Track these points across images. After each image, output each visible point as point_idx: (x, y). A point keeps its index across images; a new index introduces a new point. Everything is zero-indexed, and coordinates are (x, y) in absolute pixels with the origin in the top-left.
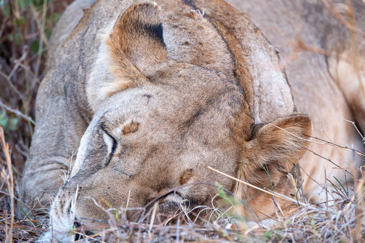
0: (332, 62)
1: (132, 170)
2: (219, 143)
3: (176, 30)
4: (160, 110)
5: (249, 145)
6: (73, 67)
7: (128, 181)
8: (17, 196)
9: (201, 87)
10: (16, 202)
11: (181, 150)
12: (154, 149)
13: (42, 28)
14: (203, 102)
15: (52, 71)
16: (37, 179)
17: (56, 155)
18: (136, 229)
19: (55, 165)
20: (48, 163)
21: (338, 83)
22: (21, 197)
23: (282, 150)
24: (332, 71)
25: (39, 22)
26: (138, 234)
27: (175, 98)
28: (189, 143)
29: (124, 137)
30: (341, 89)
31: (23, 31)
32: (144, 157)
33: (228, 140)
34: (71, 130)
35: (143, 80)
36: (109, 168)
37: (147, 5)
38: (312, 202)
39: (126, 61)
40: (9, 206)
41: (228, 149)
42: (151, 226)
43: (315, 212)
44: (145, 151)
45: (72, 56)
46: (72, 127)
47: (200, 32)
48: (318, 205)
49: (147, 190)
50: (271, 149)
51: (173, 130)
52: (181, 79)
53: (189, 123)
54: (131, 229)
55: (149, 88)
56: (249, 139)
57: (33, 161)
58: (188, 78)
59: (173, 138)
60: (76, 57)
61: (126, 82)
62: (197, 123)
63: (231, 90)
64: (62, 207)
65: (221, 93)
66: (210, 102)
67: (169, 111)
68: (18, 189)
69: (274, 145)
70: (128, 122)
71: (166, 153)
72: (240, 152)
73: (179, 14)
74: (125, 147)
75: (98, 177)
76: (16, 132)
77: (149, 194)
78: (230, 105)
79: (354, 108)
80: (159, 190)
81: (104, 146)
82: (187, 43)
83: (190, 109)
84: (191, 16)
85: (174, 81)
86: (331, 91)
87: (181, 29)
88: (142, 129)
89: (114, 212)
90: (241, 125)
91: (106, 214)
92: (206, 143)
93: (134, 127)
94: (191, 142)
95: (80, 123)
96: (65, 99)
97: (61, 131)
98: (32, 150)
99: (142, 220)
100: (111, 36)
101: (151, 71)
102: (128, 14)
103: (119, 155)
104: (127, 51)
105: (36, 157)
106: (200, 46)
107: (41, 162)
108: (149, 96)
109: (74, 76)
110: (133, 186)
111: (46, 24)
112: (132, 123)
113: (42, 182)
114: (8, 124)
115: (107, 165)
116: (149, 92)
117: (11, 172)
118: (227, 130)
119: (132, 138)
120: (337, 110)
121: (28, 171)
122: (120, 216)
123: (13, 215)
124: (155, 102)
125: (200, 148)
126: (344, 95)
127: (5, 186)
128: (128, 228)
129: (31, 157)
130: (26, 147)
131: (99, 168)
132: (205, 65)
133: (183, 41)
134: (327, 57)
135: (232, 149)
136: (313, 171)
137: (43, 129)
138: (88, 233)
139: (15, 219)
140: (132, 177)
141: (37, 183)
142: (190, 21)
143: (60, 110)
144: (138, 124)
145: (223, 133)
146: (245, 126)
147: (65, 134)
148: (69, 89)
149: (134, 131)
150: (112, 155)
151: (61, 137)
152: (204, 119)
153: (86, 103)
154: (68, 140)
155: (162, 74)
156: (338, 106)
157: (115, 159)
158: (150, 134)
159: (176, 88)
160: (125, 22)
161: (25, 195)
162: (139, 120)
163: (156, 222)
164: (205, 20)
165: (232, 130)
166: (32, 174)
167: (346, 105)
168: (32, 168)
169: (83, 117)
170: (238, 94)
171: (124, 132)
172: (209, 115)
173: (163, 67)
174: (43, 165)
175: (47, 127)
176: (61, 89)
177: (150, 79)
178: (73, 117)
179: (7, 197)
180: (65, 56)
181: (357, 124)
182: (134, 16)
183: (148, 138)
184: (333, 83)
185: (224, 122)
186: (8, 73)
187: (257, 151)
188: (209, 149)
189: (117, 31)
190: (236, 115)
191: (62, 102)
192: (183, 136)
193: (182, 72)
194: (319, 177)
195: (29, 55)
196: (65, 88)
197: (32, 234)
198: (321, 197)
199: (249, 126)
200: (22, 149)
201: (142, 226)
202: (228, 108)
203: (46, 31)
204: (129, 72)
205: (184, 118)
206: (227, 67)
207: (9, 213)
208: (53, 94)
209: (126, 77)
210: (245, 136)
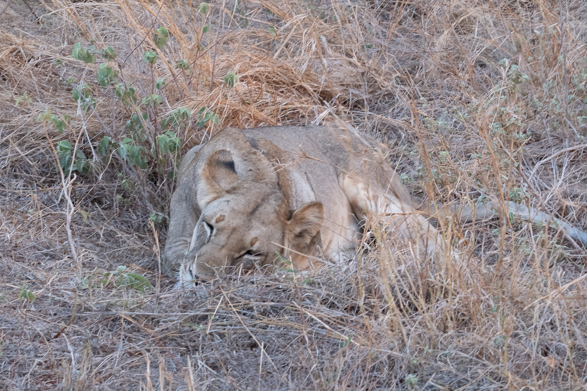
0: (341, 179)
1: (222, 243)
2: (271, 222)
3: (246, 162)
4: (235, 208)
5: (289, 222)
6: (190, 185)
7: (221, 249)
8: (162, 260)
9: (257, 192)
10: (161, 264)
11: (250, 228)
12: (234, 229)
13: (175, 164)
14: (259, 201)
15: (179, 188)
16: (173, 250)
17: (182, 236)
18: (231, 279)
19: (182, 242)
20: (178, 241)
21: (344, 191)
22: (164, 261)
23: (308, 223)
24: (341, 184)
25: (173, 161)
26: (232, 281)
27: (243, 200)
28: (254, 224)
29: (217, 225)
30: (346, 195)
31: (164, 167)
32: (229, 234)
33: (276, 220)
34: (189, 221)
35: (224, 193)
36: (209, 244)
37: (223, 150)
38: (331, 261)
39: (214, 183)
40: (157, 266)
41: (277, 225)
42: (239, 276)
43: (333, 267)
44: (229, 231)
45: (189, 179)
46: (190, 219)
47: (259, 162)
48: (334, 263)
49: (233, 253)
50: (302, 223)
51: (244, 218)
52: (245, 190)
53: (253, 212)
54: (228, 278)
55: (228, 197)
56: (289, 219)
57: (170, 240)
58: (249, 189)
59: (244, 222)
60: (191, 179)
61: (215, 195)
62: (257, 212)
63: (275, 193)
64: (186, 268)
65: (269, 195)
66: (263, 200)
67: (240, 207)
68: (162, 256)
69: (304, 221)
70: (218, 215)
71: (241, 231)
72: (284, 227)
73: (249, 153)
74: (218, 230)
75: (204, 249)
76: (161, 224)
77: (233, 256)
78: (275, 200)
79: (354, 205)
80: (239, 252)
81: (205, 232)
82: (251, 170)
83: (252, 205)
84: (255, 153)
85: (242, 191)
86: (340, 196)
87: (248, 162)
88: (226, 219)
89: (218, 270)
90: (283, 211)
91: (213, 271)
92: (263, 223)
93: (222, 218)
94: (255, 223)
95: (194, 216)
96: (186, 203)
97: (185, 221)
98: (169, 234)
99: (234, 273)
100: (203, 169)
101: (228, 187)
102: (212, 156)
103: (215, 235)
104: (213, 177)
105: (171, 238)
106: (258, 171)
107: (174, 241)
108: (228, 201)
109: (190, 189)
110: (224, 251)
111: (177, 162)
112: (221, 216)
113: (175, 252)
114: (157, 219)
115: (208, 242)
116: (228, 199)
117: (158, 248)
118: (275, 215)
119: (221, 224)
120: (343, 206)
121: (167, 246)
122: (221, 271)
123: (160, 272)
124: (232, 204)
125: (260, 226)
126: (348, 198)
127: (155, 255)
128: (226, 278)
129: (169, 237)
130: (165, 232)
131: (204, 244)
132: (259, 181)
133: (249, 169)
134: (338, 176)
135: (279, 225)
136: (330, 242)
137: (175, 221)
138: (204, 282)
139: (162, 273)
140: (223, 246)
141: (173, 253)
142: (254, 156)
143: (184, 210)
144: (224, 216)
145: (273, 217)
146: (285, 212)
147: (187, 223)
148: (188, 197)
149: (222, 220)
150: (210, 236)
151: (184, 225)
152: (261, 209)
153: (197, 205)
154: (188, 227)
155: (234, 189)
156: (344, 204)
157: (212, 238)
158: (231, 221)
159: (243, 194)
160: (210, 161)
161: (166, 260)
162: (224, 214)
163: (242, 274)
164: (263, 156)
165: (277, 213)
166: (170, 248)
167: (348, 203)
168: (170, 244)
169: (196, 213)
170: (280, 194)
171: (217, 222)
172: (263, 207)
173: (235, 184)
174: (176, 242)
175: (177, 220)
176: (184, 197)
177: (228, 192)
178: (191, 214)
179: (157, 261)
180: (185, 179)
181: (355, 215)
182: (216, 157)
183: (230, 223)
184: (341, 191)
185: (273, 211)
186: (156, 191)
187: (294, 226)
188: (266, 226)
189: (207, 166)
190: (279, 206)
191: (184, 205)
192: (250, 220)
193: (245, 186)
194: (334, 246)
195: (168, 180)
196: (186, 197)
197: (171, 282)
198: (336, 258)
199: (288, 212)
200: (165, 234)
201: (234, 277)
202: (274, 202)
203: (177, 166)
204: (216, 189)
205: (250, 210)
206: (274, 180)
207: (158, 270)
208: (179, 201)
209: (215, 192)
210: (286, 217)
